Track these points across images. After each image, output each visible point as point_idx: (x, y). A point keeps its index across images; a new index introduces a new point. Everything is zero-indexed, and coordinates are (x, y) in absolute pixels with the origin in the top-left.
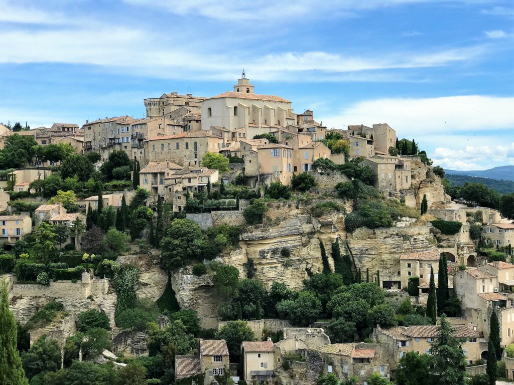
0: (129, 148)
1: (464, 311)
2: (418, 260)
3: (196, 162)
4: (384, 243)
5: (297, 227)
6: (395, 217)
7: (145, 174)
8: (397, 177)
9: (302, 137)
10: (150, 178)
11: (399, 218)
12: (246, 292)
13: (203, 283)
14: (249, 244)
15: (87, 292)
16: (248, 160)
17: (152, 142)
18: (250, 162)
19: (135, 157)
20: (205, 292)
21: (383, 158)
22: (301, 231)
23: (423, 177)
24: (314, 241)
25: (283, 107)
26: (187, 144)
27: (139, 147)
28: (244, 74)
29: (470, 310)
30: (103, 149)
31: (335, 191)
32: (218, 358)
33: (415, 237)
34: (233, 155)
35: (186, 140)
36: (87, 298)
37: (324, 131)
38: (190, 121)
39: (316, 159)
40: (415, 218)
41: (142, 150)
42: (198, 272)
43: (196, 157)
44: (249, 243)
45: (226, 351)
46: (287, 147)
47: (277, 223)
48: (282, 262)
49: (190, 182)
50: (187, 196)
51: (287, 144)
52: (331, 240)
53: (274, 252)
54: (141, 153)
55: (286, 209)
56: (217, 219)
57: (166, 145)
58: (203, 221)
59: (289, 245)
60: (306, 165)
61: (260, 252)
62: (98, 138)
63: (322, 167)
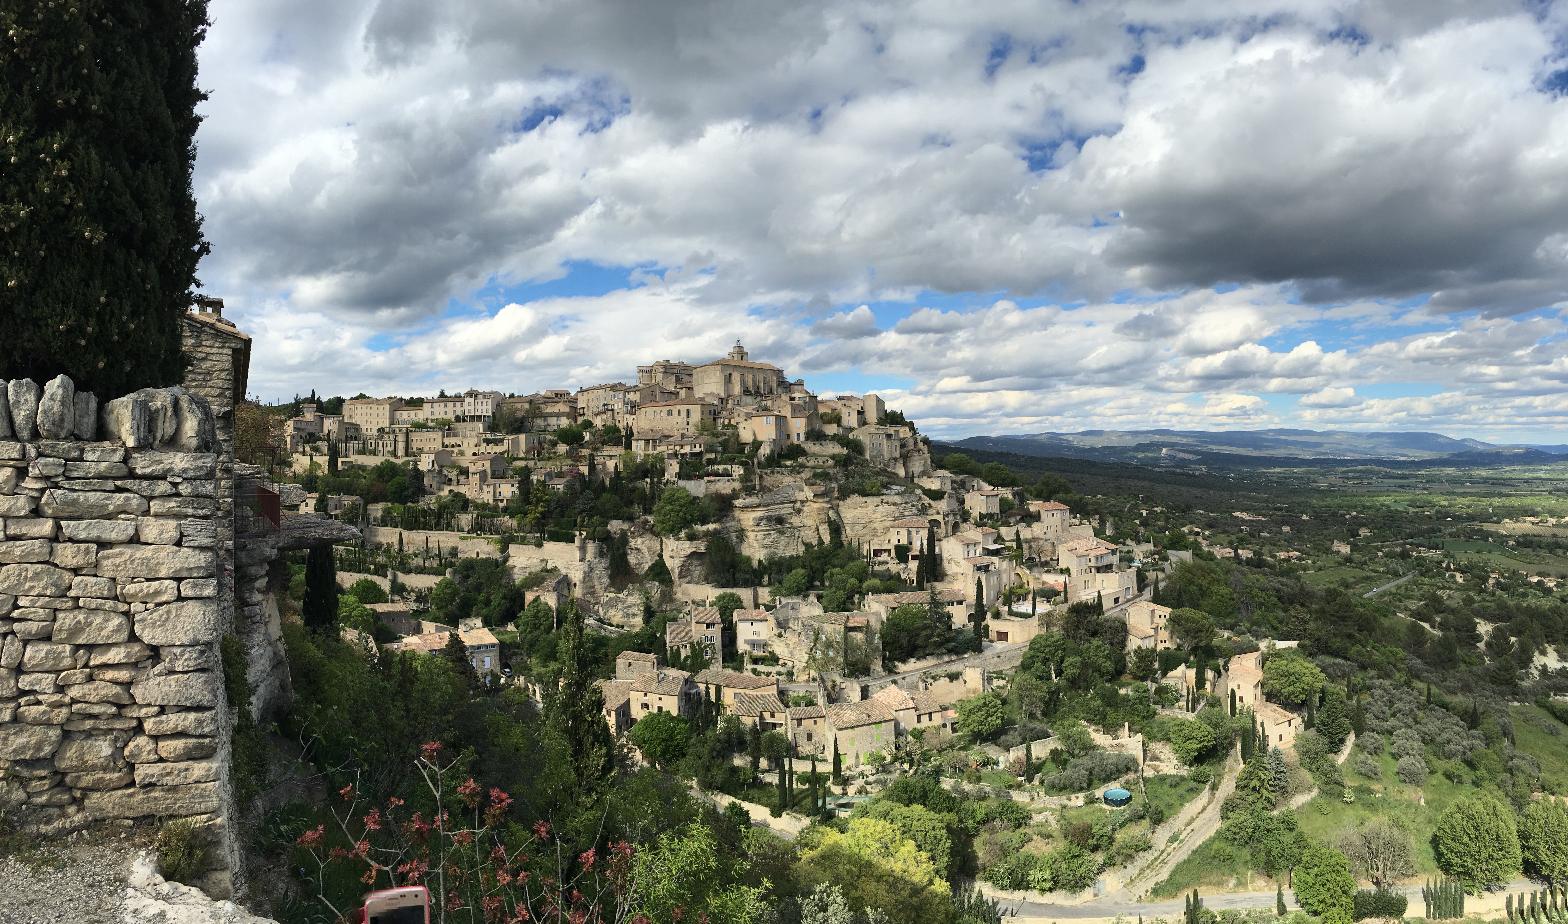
0: (621, 414)
1: (951, 575)
2: (907, 527)
3: (688, 429)
4: (875, 512)
5: (790, 495)
6: (886, 486)
7: (637, 440)
11: (889, 487)
13: (695, 550)
14: (742, 511)
15: (580, 555)
16: (743, 427)
17: (644, 409)
18: (745, 429)
19: (628, 424)
20: (698, 560)
22: (793, 499)
23: (911, 447)
24: (806, 509)
26: (680, 411)
27: (632, 414)
28: (738, 341)
29: (957, 573)
30: (596, 415)
32: (710, 625)
34: (726, 422)
35: (678, 407)
38: (682, 389)
39: (808, 428)
40: (904, 486)
42: (690, 539)
43: (688, 424)
45: (718, 619)
46: (780, 414)
47: (770, 490)
48: (776, 530)
49: (682, 449)
50: (680, 462)
51: (780, 411)
52: (823, 509)
53: (768, 519)
54: (634, 419)
55: (779, 478)
56: (710, 486)
58: (697, 488)
59: (782, 513)
62: (592, 404)
63: (815, 435)
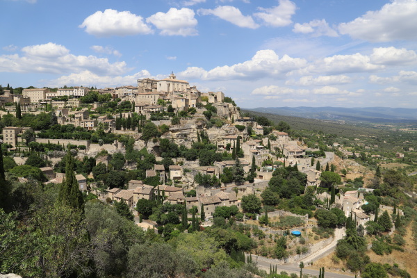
0: (131, 97)
1: (244, 156)
2: (230, 139)
4: (219, 132)
6: (223, 124)
8: (224, 110)
10: (138, 108)
13: (156, 145)
17: (139, 95)
18: (174, 103)
19: (133, 101)
22: (191, 128)
24: (195, 131)
30: (122, 97)
32: (161, 171)
33: (229, 131)
34: (168, 101)
36: (116, 149)
38: (153, 88)
40: (230, 124)
41: (136, 98)
43: (155, 101)
44: (172, 131)
45: (164, 169)
47: (182, 124)
48: (184, 139)
49: (152, 110)
50: (151, 114)
52: (201, 131)
55: (186, 120)
56: (162, 123)
57: (144, 96)
58: (157, 123)
59: (186, 133)
60: (193, 105)
62: (121, 93)
63: (199, 105)
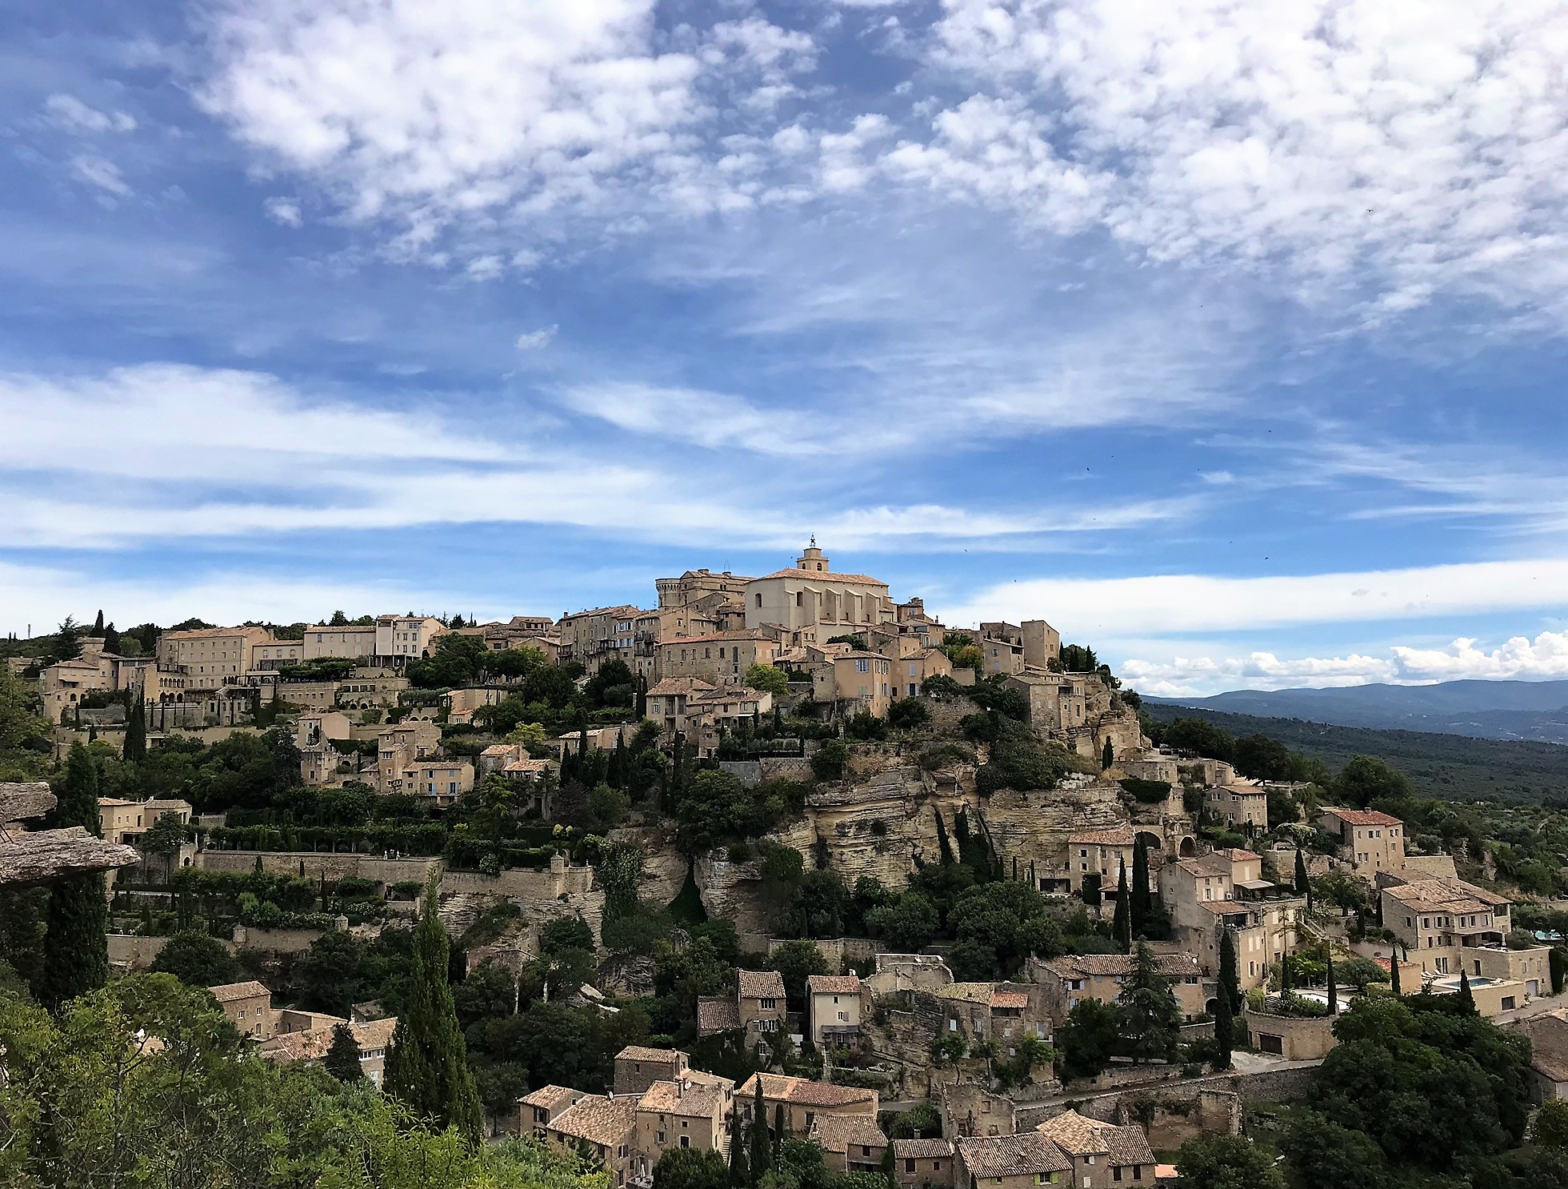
0: (631, 656)
1: (1175, 930)
2: (1098, 844)
3: (735, 679)
4: (1041, 815)
5: (898, 785)
6: (1060, 772)
7: (655, 697)
8: (1062, 708)
9: (904, 641)
10: (663, 702)
11: (1066, 774)
12: (815, 892)
13: (744, 876)
14: (819, 813)
15: (559, 888)
16: (820, 676)
17: (666, 647)
18: (822, 679)
19: (640, 670)
20: (748, 891)
21: (1039, 676)
22: (903, 792)
23: (1106, 707)
24: (927, 810)
25: (875, 593)
26: (722, 650)
27: (648, 655)
28: (813, 541)
29: (1187, 928)
30: (590, 657)
31: (959, 729)
32: (768, 1001)
33: (1093, 806)
34: (795, 668)
35: (721, 645)
36: (559, 898)
37: (940, 632)
38: (727, 615)
39: (927, 676)
40: (1093, 774)
41: (652, 660)
42: (736, 858)
43: (736, 672)
44: (820, 810)
45: (781, 992)
46: (881, 656)
47: (865, 779)
48: (873, 843)
49: (726, 711)
50: (722, 732)
51: (881, 651)
52: (953, 808)
53: (861, 826)
54: (650, 664)
55: (880, 757)
56: (768, 771)
57: (689, 652)
59: (884, 815)
60: (912, 686)
61: (838, 825)
62: (583, 639)
63: (939, 689)
